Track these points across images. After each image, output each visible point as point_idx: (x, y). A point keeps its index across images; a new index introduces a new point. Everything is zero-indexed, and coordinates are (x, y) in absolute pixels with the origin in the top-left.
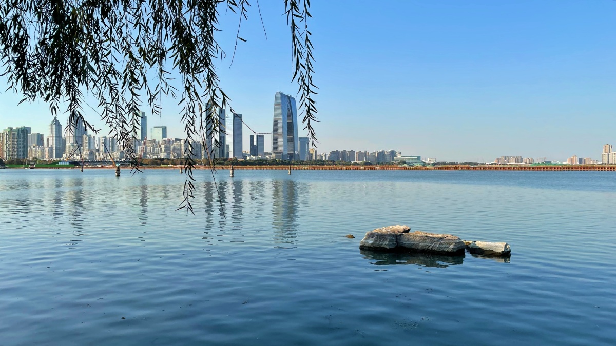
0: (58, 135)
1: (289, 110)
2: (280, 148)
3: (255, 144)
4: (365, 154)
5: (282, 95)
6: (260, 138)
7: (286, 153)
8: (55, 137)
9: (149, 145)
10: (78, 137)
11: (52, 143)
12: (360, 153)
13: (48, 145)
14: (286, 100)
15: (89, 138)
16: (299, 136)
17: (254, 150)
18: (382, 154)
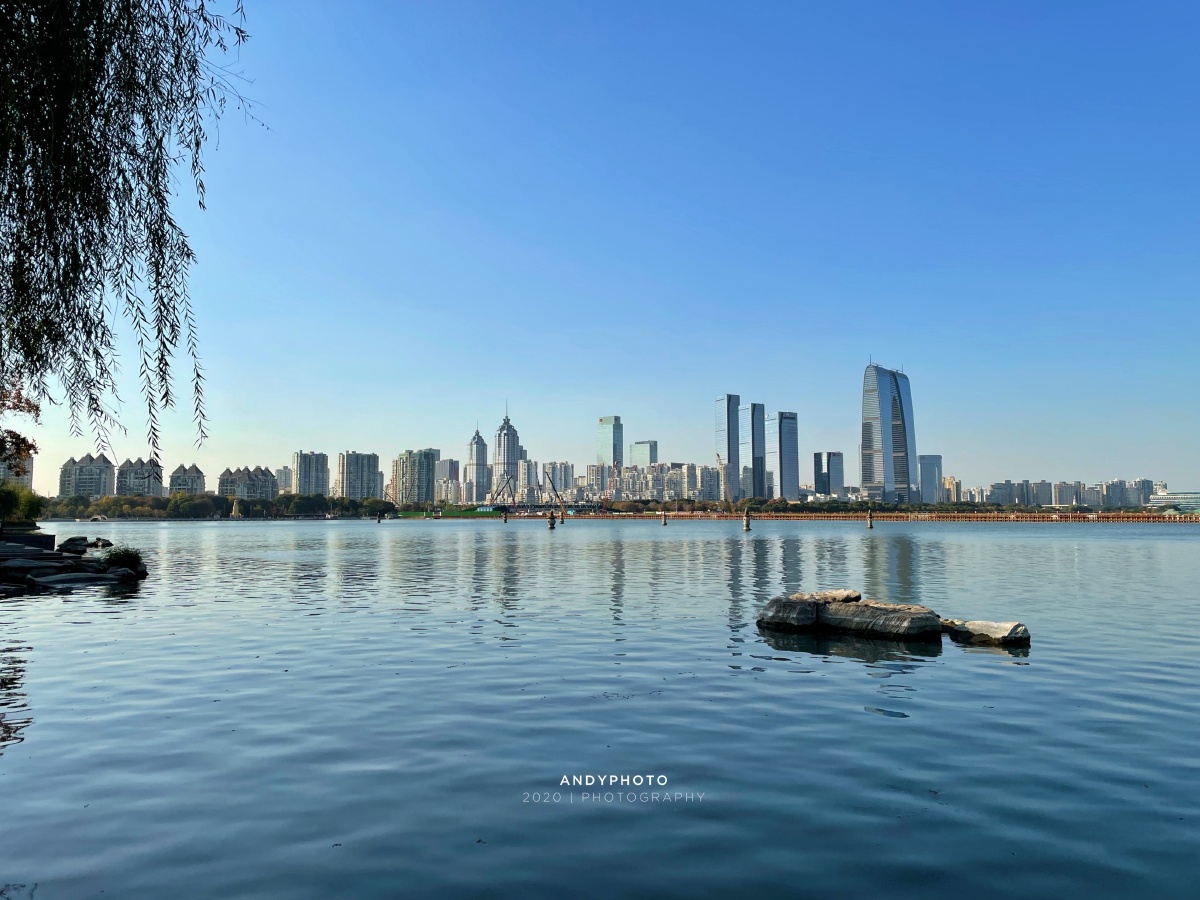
0: (481, 462)
1: (894, 399)
2: (879, 477)
3: (825, 470)
4: (1077, 490)
5: (879, 371)
6: (835, 458)
7: (890, 487)
8: (477, 465)
9: (626, 475)
10: (512, 464)
11: (472, 475)
12: (1063, 488)
13: (465, 480)
14: (888, 379)
15: (528, 466)
16: (918, 454)
17: (823, 482)
18: (1118, 488)
